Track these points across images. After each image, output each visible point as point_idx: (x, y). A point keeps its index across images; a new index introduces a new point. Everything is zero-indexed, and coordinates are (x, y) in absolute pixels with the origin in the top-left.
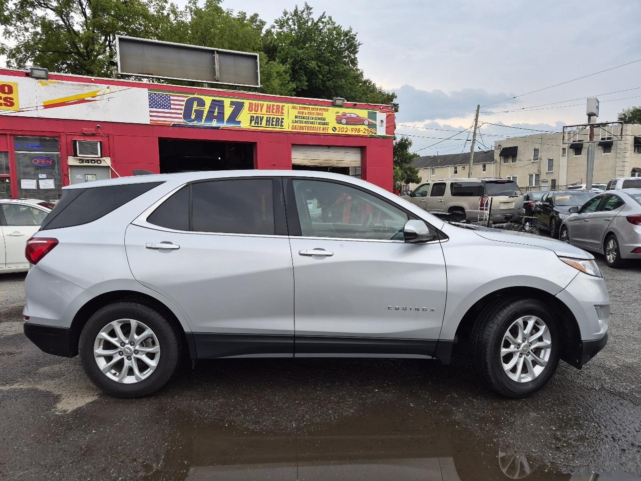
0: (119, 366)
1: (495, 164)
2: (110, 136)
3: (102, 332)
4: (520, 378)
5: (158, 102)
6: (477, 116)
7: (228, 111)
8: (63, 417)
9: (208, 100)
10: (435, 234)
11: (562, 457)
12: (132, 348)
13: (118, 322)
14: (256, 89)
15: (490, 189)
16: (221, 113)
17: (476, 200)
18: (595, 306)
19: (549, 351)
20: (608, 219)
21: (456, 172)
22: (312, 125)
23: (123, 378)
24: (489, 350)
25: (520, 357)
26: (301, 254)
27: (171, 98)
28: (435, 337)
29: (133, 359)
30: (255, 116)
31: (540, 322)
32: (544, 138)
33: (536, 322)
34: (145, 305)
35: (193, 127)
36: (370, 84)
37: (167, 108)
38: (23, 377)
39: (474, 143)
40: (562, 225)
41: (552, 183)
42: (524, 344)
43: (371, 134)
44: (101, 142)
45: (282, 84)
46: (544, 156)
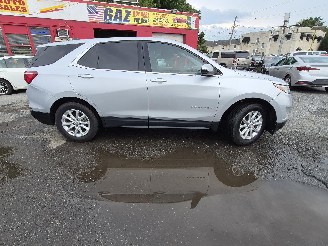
0: (74, 129)
1: (240, 45)
2: (72, 28)
3: (64, 115)
4: (246, 137)
5: (92, 11)
6: (235, 22)
7: (124, 15)
8: (51, 150)
9: (114, 9)
10: (216, 72)
11: (262, 172)
12: (78, 122)
13: (71, 111)
14: (136, 4)
15: (238, 55)
16: (121, 16)
17: (232, 60)
18: (286, 107)
19: (261, 126)
20: (288, 69)
21: (223, 48)
22: (162, 23)
23: (76, 134)
24: (235, 126)
25: (248, 129)
26: (151, 81)
27: (98, 8)
28: (211, 120)
29: (79, 126)
30: (136, 18)
31: (259, 114)
32: (262, 33)
33: (257, 114)
34: (81, 104)
35: (108, 23)
36: (189, 5)
37: (96, 14)
38: (37, 132)
39: (232, 35)
40: (267, 71)
41: (263, 54)
42: (250, 123)
43: (188, 28)
44: (68, 30)
45: (150, 4)
46: (261, 42)
